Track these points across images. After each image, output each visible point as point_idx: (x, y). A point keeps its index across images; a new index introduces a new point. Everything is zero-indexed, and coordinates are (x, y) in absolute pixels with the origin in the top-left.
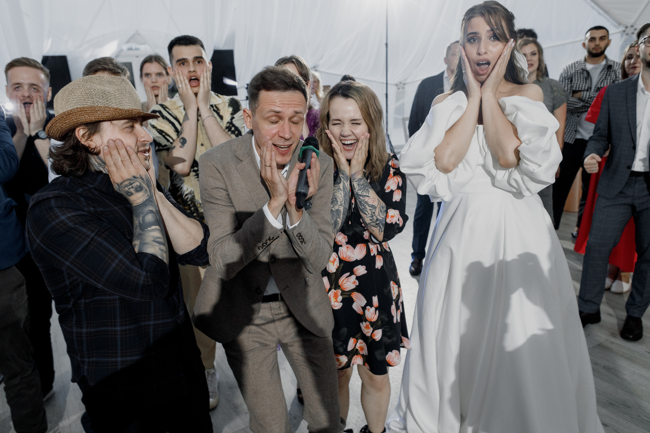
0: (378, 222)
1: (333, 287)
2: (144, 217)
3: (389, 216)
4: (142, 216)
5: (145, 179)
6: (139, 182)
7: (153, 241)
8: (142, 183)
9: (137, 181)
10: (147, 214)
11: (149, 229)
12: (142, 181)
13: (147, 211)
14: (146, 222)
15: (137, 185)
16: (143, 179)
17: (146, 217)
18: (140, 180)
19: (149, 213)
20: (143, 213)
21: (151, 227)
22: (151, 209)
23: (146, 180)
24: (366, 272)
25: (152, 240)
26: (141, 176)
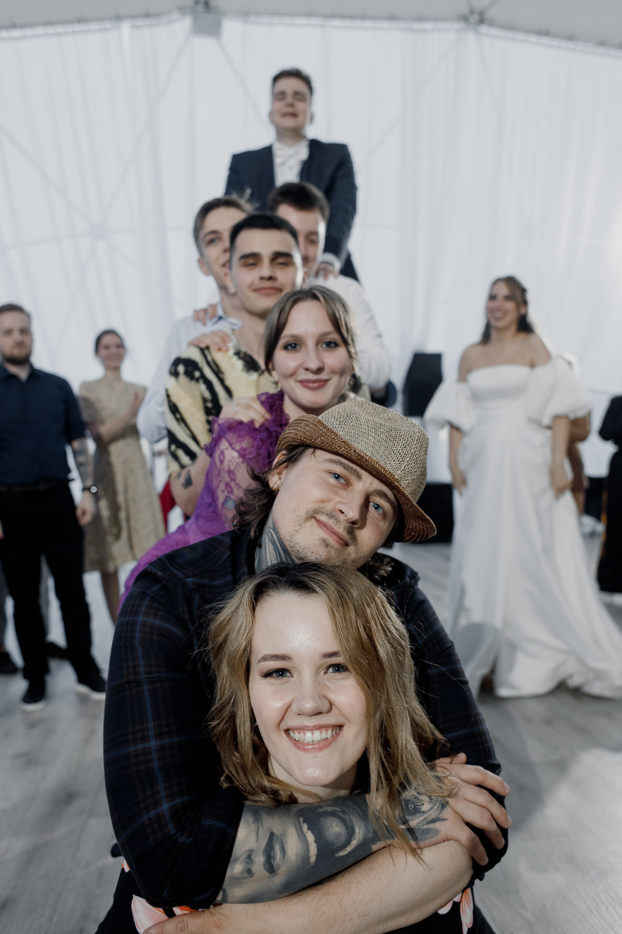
2: (333, 814)
4: (337, 811)
5: (432, 826)
6: (429, 811)
7: (272, 834)
8: (425, 816)
9: (432, 808)
10: (344, 821)
11: (305, 827)
12: (430, 818)
13: (352, 821)
14: (322, 819)
15: (423, 804)
16: (434, 821)
17: (335, 818)
18: (433, 814)
19: (347, 829)
20: (343, 812)
21: (309, 832)
22: (357, 831)
23: (429, 830)
25: (275, 832)
26: (444, 820)
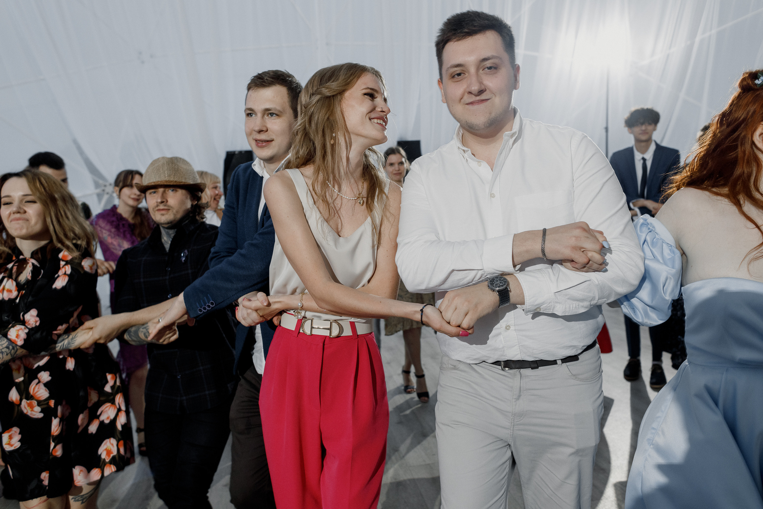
0: (11, 347)
1: (24, 396)
3: (15, 340)
24: (50, 378)
